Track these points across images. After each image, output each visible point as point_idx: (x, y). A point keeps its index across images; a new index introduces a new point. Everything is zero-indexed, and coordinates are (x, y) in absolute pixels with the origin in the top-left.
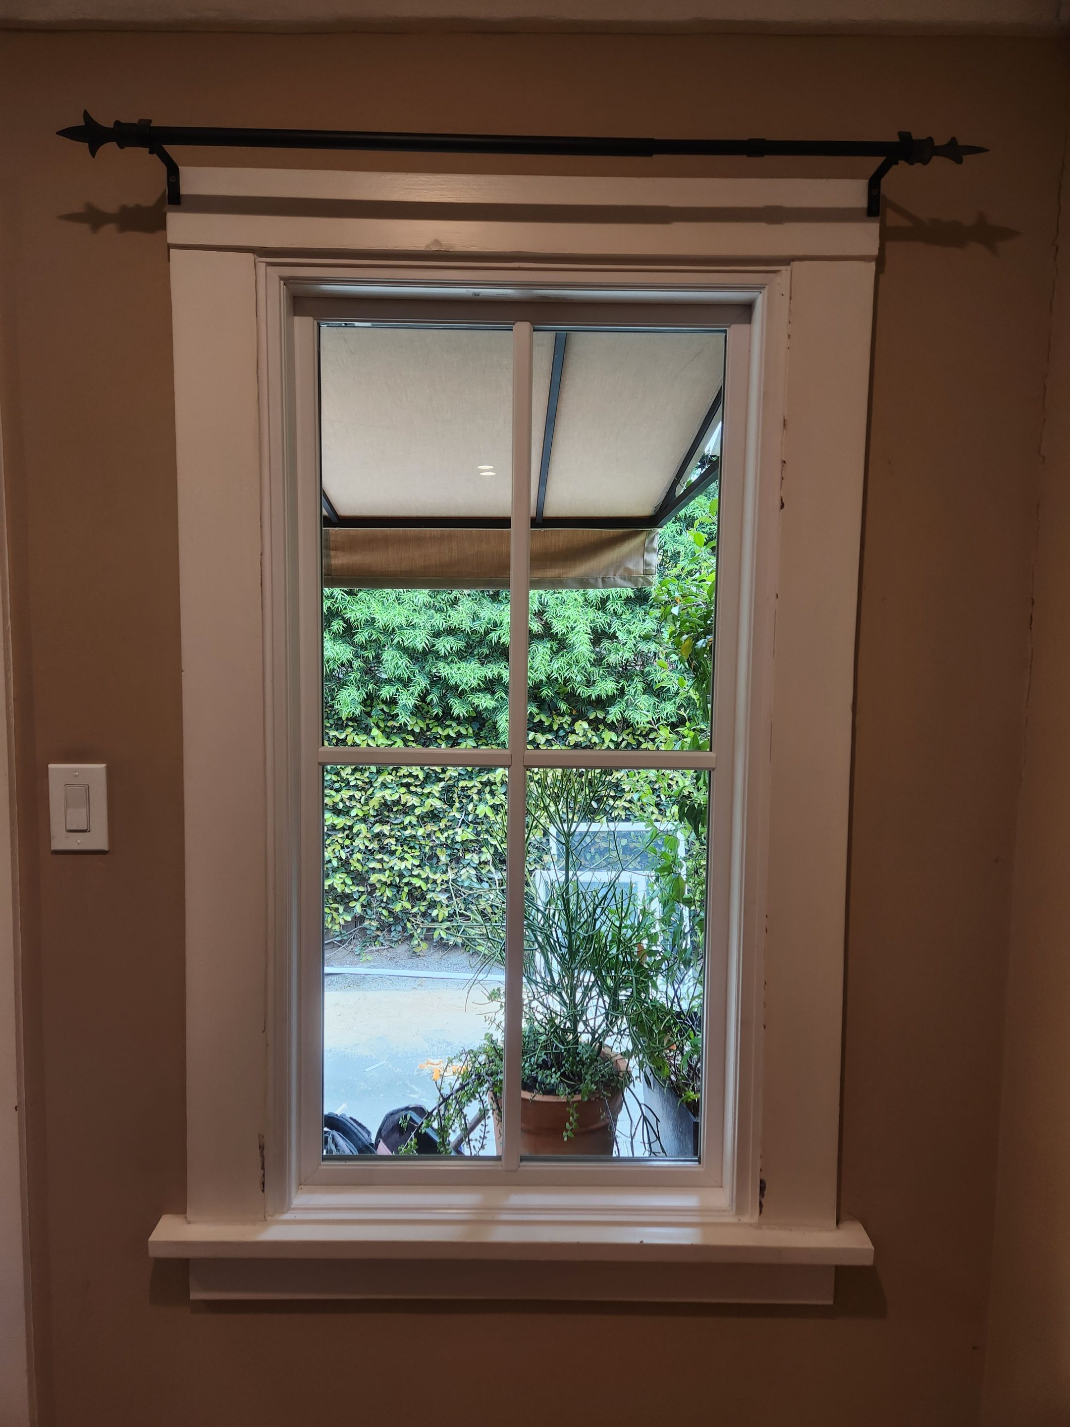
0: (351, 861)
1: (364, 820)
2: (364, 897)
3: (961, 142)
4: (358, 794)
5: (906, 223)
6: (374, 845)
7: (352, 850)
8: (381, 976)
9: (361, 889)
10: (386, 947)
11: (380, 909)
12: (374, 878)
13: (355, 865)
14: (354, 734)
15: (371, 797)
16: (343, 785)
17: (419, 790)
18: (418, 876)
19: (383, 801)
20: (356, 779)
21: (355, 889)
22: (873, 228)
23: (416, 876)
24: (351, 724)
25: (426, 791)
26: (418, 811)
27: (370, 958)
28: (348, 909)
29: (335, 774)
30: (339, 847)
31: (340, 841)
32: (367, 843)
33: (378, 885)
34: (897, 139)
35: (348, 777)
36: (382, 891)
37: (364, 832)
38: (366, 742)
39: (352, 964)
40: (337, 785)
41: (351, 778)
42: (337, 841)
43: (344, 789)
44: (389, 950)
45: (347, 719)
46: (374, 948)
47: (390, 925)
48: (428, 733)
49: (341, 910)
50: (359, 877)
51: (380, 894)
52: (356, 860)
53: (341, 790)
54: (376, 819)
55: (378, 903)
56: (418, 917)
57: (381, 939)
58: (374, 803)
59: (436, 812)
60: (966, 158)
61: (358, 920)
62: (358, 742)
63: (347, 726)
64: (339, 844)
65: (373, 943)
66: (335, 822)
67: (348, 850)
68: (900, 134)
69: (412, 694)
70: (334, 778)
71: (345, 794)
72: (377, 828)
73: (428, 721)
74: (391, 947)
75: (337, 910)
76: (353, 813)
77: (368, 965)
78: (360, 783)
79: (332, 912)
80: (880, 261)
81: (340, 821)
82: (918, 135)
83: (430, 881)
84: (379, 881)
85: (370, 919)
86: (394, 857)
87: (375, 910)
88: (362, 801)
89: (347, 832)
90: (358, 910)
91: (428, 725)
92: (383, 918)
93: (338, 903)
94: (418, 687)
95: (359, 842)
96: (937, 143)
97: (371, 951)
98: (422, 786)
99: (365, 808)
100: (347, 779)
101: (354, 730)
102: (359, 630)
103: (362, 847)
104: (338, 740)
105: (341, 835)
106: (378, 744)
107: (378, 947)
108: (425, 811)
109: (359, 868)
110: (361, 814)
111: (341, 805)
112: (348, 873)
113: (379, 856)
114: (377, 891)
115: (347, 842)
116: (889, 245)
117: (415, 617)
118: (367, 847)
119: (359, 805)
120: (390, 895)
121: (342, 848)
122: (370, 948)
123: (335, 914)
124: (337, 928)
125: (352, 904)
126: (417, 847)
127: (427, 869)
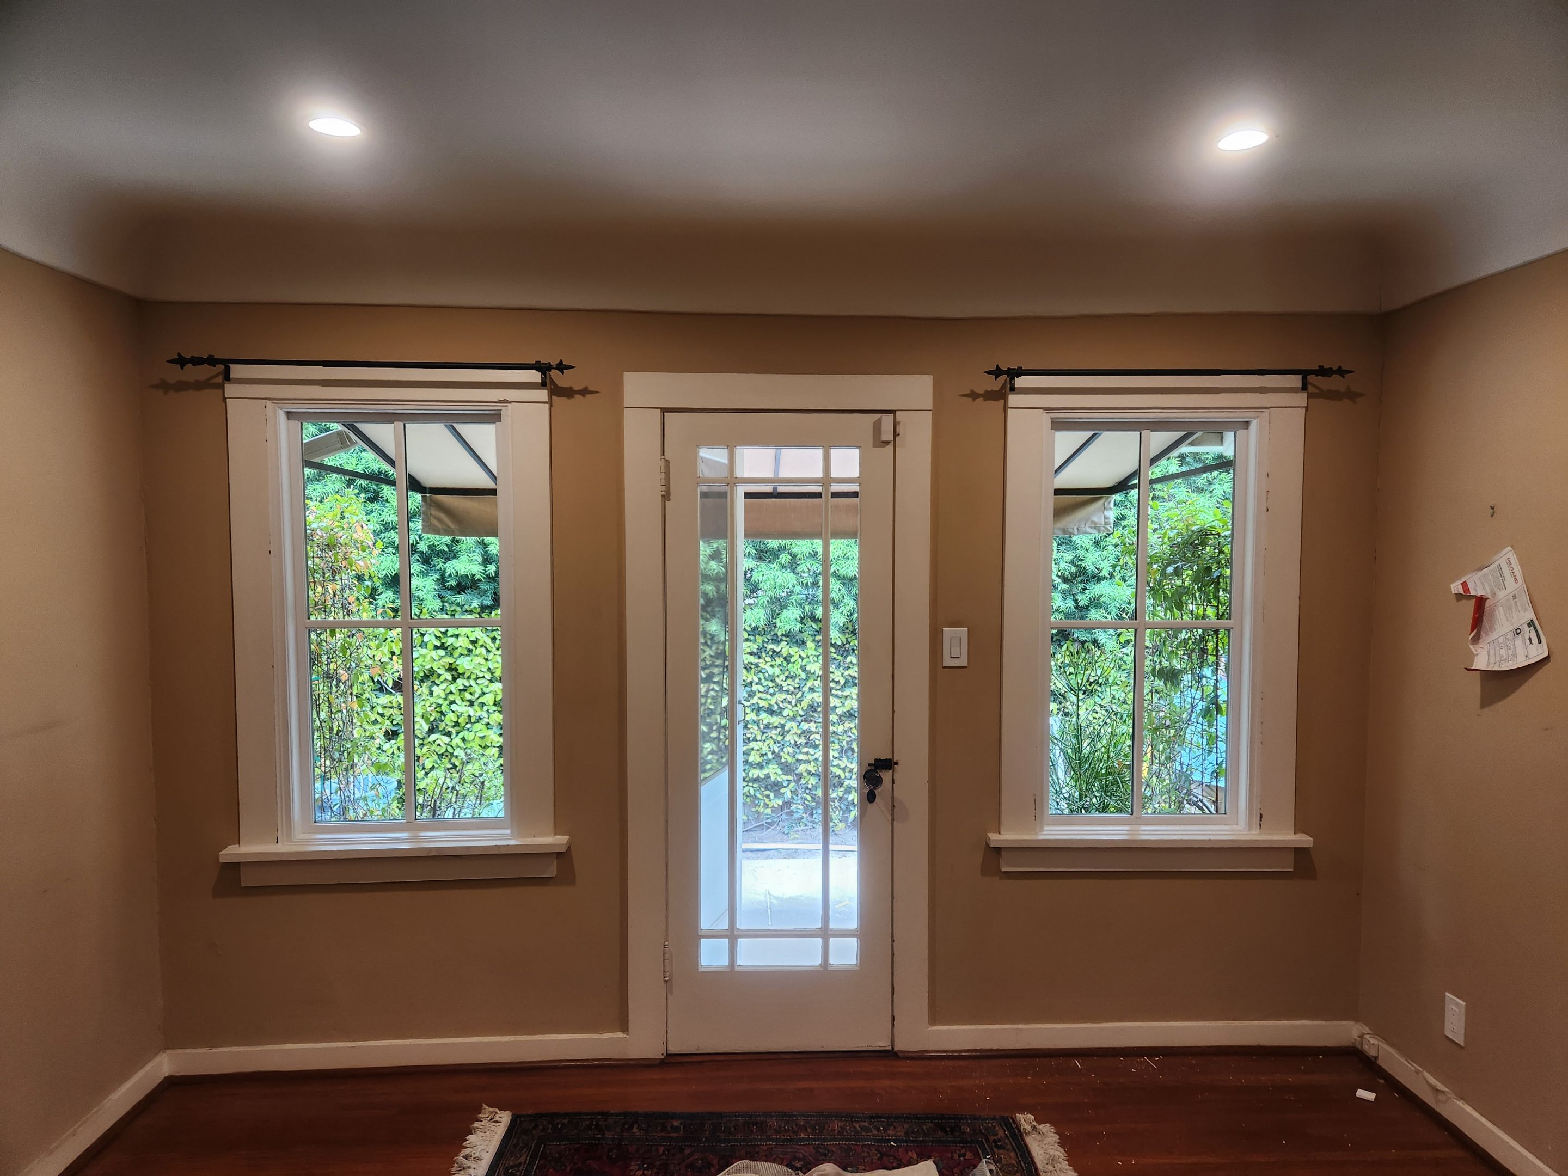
0: (782, 754)
1: (793, 719)
2: (793, 784)
3: (1343, 368)
4: (789, 698)
5: (1317, 391)
6: (802, 741)
7: (783, 745)
8: (810, 850)
9: (790, 778)
10: (810, 827)
11: (805, 795)
12: (802, 768)
13: (786, 757)
14: (788, 647)
15: (800, 701)
16: (777, 690)
17: (839, 693)
18: (838, 766)
19: (811, 703)
20: (788, 685)
21: (786, 777)
22: (1305, 395)
23: (835, 766)
24: (784, 638)
25: (845, 694)
26: (839, 711)
27: (797, 836)
28: (778, 795)
29: (771, 681)
30: (772, 742)
31: (774, 737)
32: (797, 739)
33: (805, 774)
34: (1318, 368)
35: (782, 683)
36: (807, 779)
37: (795, 730)
38: (798, 654)
39: (782, 841)
40: (771, 691)
41: (785, 684)
42: (771, 737)
43: (777, 693)
44: (812, 829)
45: (783, 635)
46: (799, 828)
47: (812, 809)
48: (847, 646)
49: (772, 796)
50: (786, 768)
51: (805, 782)
52: (786, 752)
53: (775, 694)
54: (803, 718)
55: (803, 790)
56: (836, 801)
57: (804, 820)
58: (805, 704)
59: (852, 712)
60: (1346, 375)
61: (788, 804)
62: (792, 653)
63: (782, 640)
64: (773, 739)
65: (798, 825)
66: (771, 722)
67: (780, 745)
68: (1319, 366)
69: (842, 613)
70: (771, 684)
71: (780, 697)
72: (805, 726)
73: (847, 636)
74: (814, 828)
75: (768, 796)
76: (785, 713)
77: (797, 841)
78: (791, 688)
79: (765, 798)
80: (1307, 408)
81: (775, 720)
82: (1326, 367)
83: (847, 770)
84: (807, 770)
85: (796, 804)
86: (818, 750)
87: (800, 796)
88: (793, 703)
89: (779, 730)
90: (789, 795)
91: (847, 639)
92: (806, 802)
93: (769, 790)
94: (847, 607)
95: (788, 738)
96: (1334, 369)
97: (798, 831)
98: (842, 689)
99: (795, 709)
100: (781, 685)
101: (788, 644)
102: (802, 562)
103: (793, 742)
104: (774, 651)
105: (774, 732)
106: (809, 654)
107: (802, 828)
108: (845, 710)
109: (790, 760)
110: (791, 715)
111: (776, 707)
112: (779, 764)
113: (805, 750)
114: (802, 779)
115: (780, 738)
116: (1309, 400)
117: (848, 550)
118: (796, 742)
119: (790, 707)
120: (814, 783)
121: (775, 743)
122: (796, 829)
123: (767, 801)
124: (769, 811)
125: (783, 790)
126: (836, 741)
127: (845, 759)
